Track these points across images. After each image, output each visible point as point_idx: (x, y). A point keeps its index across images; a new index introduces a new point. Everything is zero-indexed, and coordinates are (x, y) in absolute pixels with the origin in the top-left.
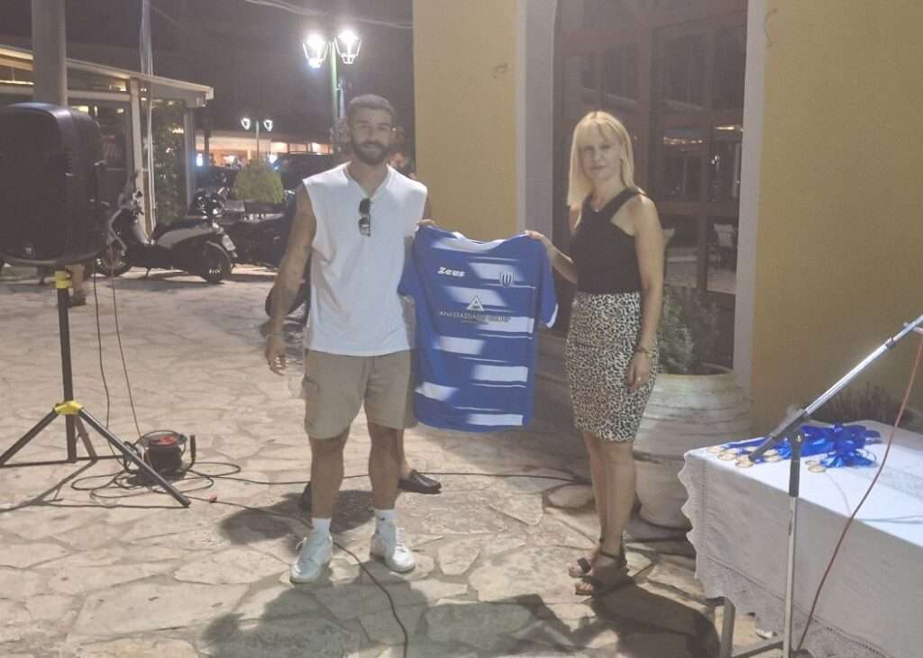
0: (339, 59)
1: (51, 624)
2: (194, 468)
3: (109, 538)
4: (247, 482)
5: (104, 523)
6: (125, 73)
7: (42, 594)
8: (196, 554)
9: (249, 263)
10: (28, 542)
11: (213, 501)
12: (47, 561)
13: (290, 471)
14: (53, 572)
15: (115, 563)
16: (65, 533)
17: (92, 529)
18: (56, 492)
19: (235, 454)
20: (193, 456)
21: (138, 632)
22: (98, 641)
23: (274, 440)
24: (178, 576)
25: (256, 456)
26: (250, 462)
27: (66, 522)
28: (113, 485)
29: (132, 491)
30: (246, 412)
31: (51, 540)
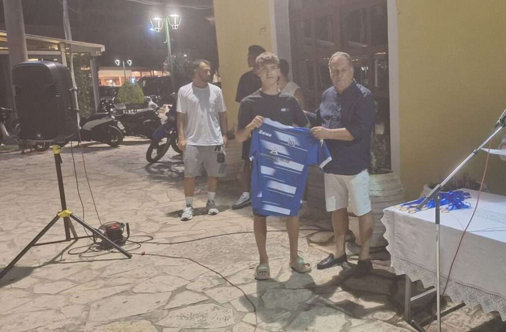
0: (170, 27)
1: (77, 319)
2: (129, 239)
3: (95, 276)
4: (158, 244)
5: (90, 269)
6: (57, 40)
7: (68, 305)
8: (141, 280)
9: (132, 135)
10: (53, 281)
11: (143, 254)
12: (66, 290)
13: (179, 237)
14: (70, 295)
15: (101, 288)
16: (71, 275)
17: (85, 272)
18: (61, 256)
19: (148, 231)
20: (128, 233)
21: (122, 318)
22: (103, 324)
23: (166, 223)
24: (135, 290)
25: (159, 231)
26: (157, 234)
27: (70, 270)
28: (89, 251)
29: (100, 253)
30: (148, 210)
31: (65, 279)
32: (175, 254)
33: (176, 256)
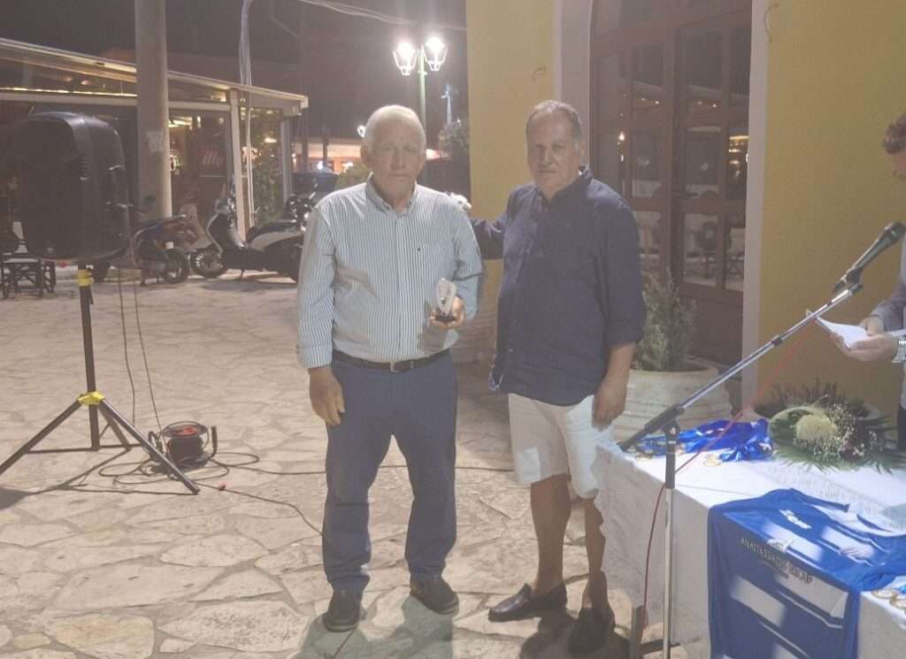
3: (115, 521)
4: (260, 472)
8: (189, 537)
10: (42, 523)
11: (222, 489)
13: (304, 462)
15: (112, 545)
16: (78, 515)
17: (102, 512)
18: (83, 477)
19: (257, 444)
20: (215, 446)
21: (108, 608)
22: (70, 616)
23: (300, 433)
25: (278, 448)
26: (270, 453)
27: (82, 505)
28: (138, 472)
29: (153, 478)
32: (277, 496)
33: (276, 499)
